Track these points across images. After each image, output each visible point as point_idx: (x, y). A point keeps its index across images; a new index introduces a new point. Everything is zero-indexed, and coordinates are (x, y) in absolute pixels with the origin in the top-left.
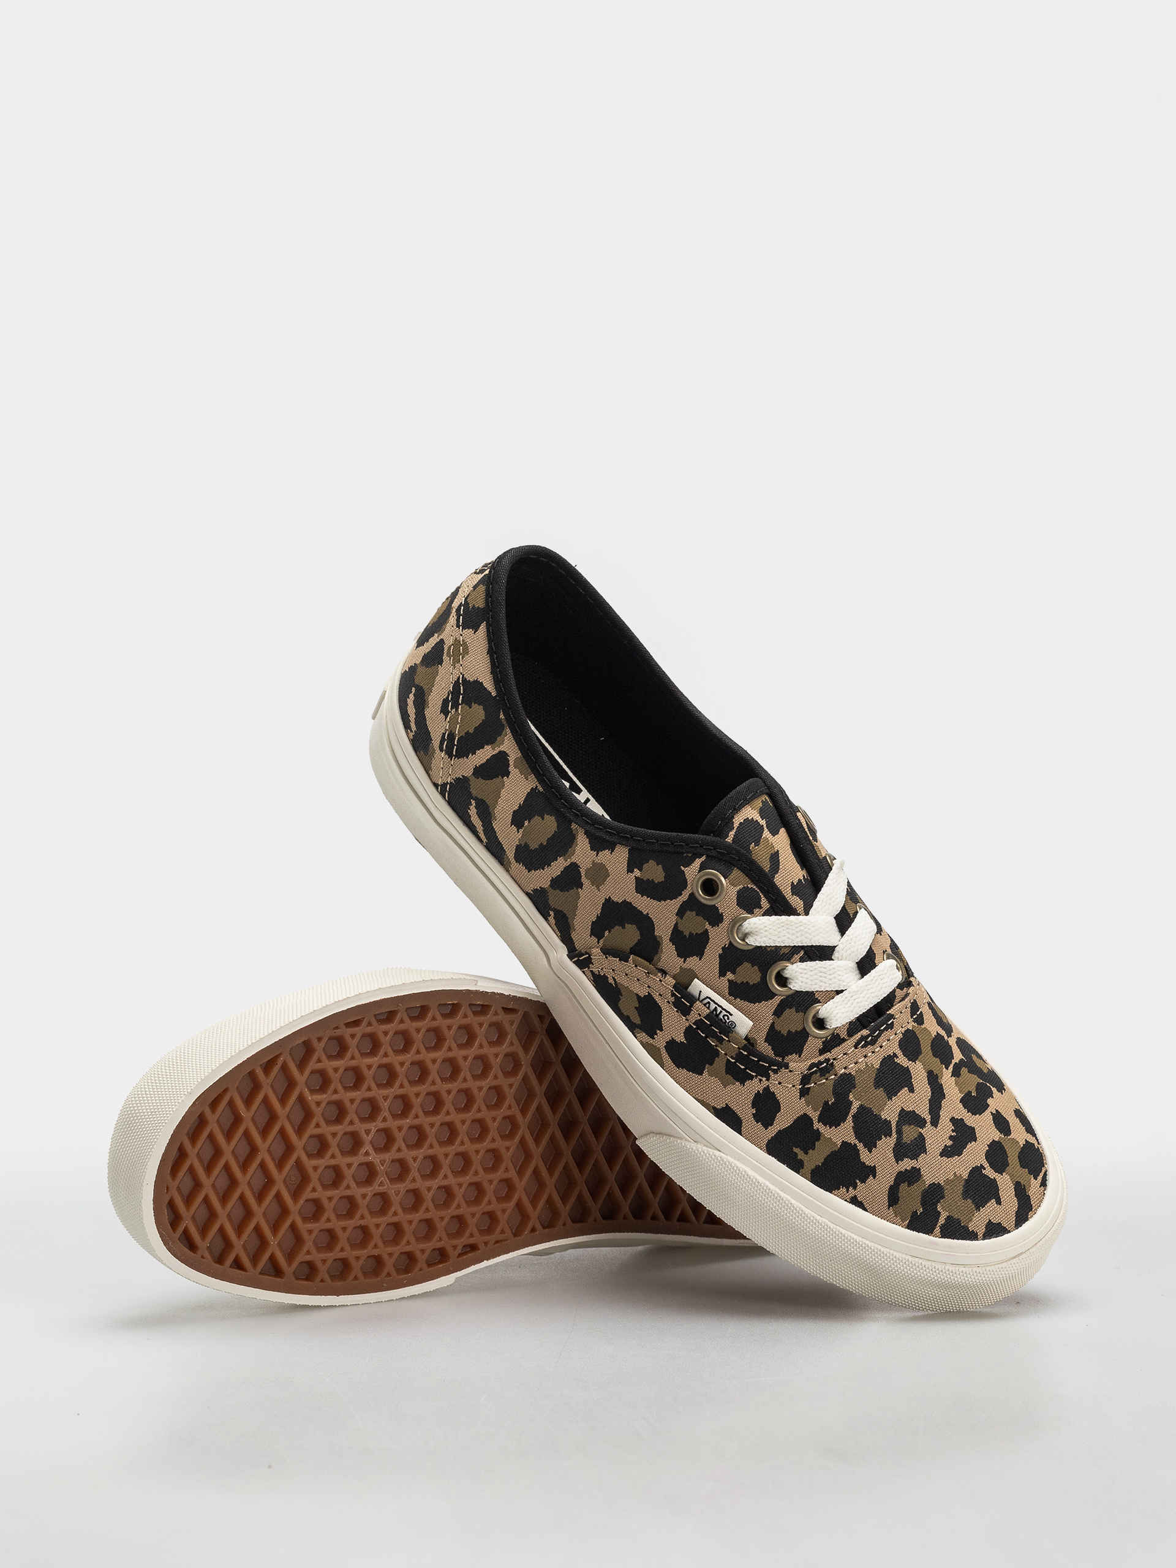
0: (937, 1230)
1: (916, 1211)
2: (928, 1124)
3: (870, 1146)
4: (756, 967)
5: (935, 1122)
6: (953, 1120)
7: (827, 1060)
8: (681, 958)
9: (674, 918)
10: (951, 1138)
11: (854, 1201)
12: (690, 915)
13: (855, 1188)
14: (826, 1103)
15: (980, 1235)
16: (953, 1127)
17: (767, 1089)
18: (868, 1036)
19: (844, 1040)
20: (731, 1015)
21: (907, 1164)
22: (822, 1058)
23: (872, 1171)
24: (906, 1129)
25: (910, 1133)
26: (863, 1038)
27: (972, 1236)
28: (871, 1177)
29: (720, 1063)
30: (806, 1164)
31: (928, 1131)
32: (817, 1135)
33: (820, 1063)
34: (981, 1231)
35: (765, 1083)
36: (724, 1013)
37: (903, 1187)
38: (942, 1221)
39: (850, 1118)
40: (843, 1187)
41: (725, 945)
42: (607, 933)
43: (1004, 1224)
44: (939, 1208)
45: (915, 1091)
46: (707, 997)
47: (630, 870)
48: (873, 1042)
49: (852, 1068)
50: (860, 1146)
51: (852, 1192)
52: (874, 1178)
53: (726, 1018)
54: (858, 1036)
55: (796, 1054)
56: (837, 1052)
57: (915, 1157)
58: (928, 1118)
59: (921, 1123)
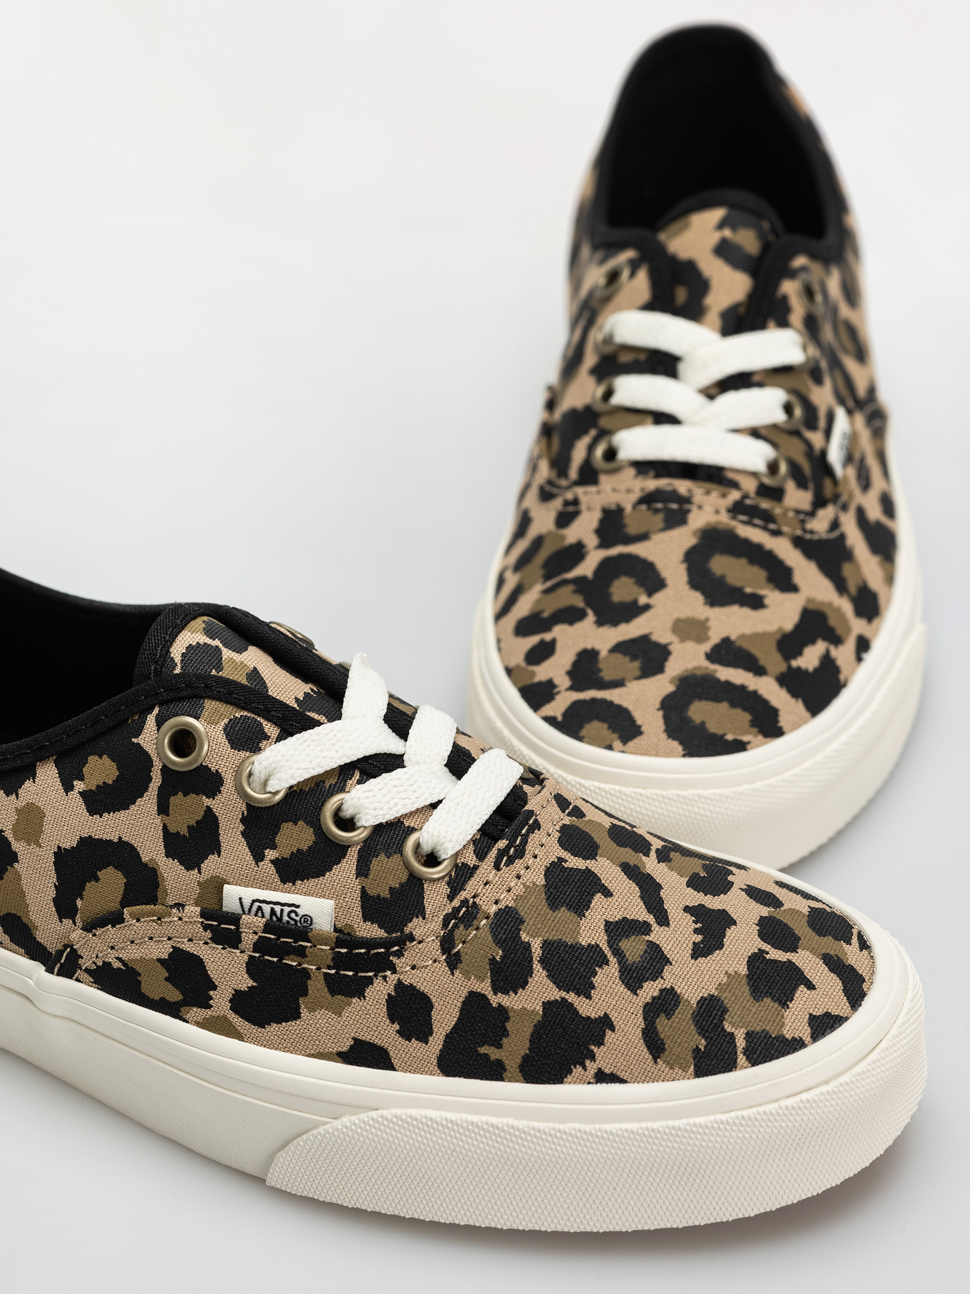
0: (741, 1059)
1: (697, 1047)
2: (655, 927)
3: (585, 990)
4: (301, 823)
5: (663, 919)
6: (687, 909)
7: (465, 902)
8: (193, 869)
9: (158, 821)
10: (696, 931)
11: (602, 1077)
12: (177, 800)
13: (593, 1057)
14: (493, 961)
15: (807, 1038)
16: (693, 918)
17: (399, 985)
18: (508, 847)
19: (476, 868)
20: (298, 907)
21: (650, 990)
22: (456, 903)
23: (605, 1023)
24: (625, 945)
25: (633, 948)
26: (502, 853)
27: (797, 1045)
28: (609, 1033)
29: (317, 985)
30: (506, 1062)
31: (658, 935)
32: (503, 1013)
33: (456, 910)
34: (805, 1032)
35: (392, 978)
36: (287, 909)
37: (663, 1024)
38: (741, 1043)
39: (537, 967)
40: (575, 1067)
41: (243, 813)
42: (79, 903)
43: (835, 1012)
44: (728, 1027)
45: (614, 894)
46: (254, 901)
47: (68, 787)
48: (521, 853)
49: (507, 900)
50: (571, 997)
51: (592, 1068)
52: (613, 1030)
53: (293, 915)
54: (493, 853)
55: (417, 917)
56: (472, 886)
57: (657, 974)
58: (651, 919)
59: (645, 928)
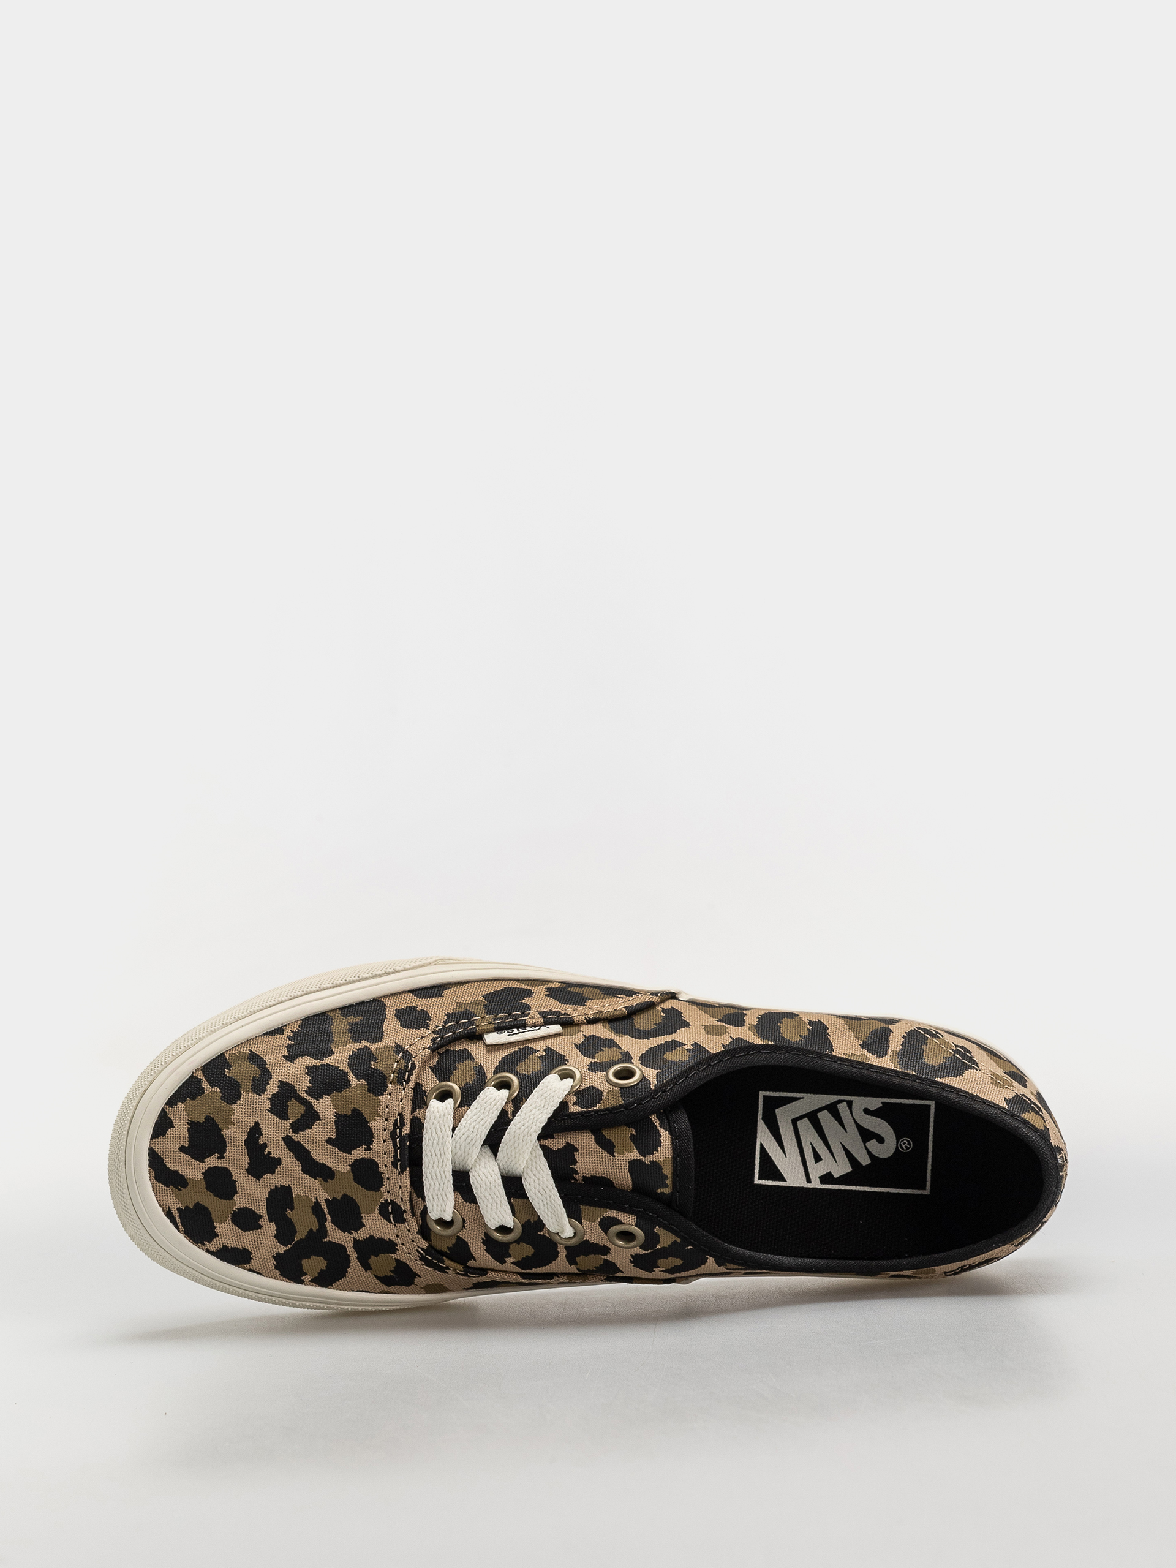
0: (201, 1076)
1: (230, 1070)
2: (290, 1133)
3: (311, 1070)
4: (530, 1071)
5: (287, 1140)
6: (278, 1162)
7: (408, 1081)
8: (590, 1037)
9: (625, 1049)
10: (265, 1145)
11: (280, 1030)
12: (617, 1056)
13: (289, 1038)
14: (375, 1060)
15: (168, 1109)
16: (272, 1156)
17: (427, 1027)
18: (401, 1132)
19: (413, 1110)
21: (272, 1088)
22: (413, 1078)
23: (291, 1058)
24: (302, 1109)
25: (296, 1110)
26: (403, 1124)
27: (172, 1102)
28: (286, 1054)
29: (479, 1010)
30: (341, 1017)
31: (284, 1127)
32: (356, 1039)
33: (411, 1074)
34: (171, 1113)
35: (432, 1027)
36: (516, 1032)
37: (256, 1072)
38: (205, 1084)
39: (348, 1070)
40: (298, 1030)
41: (568, 1062)
42: (665, 1015)
43: (161, 1138)
44: (217, 1089)
45: (326, 1143)
46: (539, 1030)
47: (696, 1045)
48: (393, 1135)
49: (385, 1098)
50: (318, 1063)
51: (288, 1032)
52: (284, 1056)
53: (511, 1031)
54: (407, 1122)
55: (434, 1065)
56: (409, 1092)
57: (273, 1099)
58: (296, 1137)
59: (297, 1127)
